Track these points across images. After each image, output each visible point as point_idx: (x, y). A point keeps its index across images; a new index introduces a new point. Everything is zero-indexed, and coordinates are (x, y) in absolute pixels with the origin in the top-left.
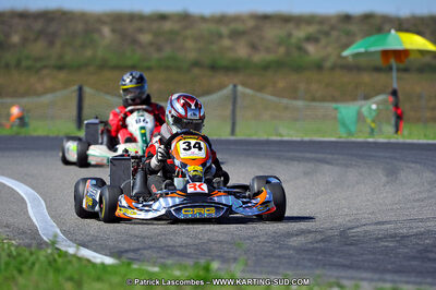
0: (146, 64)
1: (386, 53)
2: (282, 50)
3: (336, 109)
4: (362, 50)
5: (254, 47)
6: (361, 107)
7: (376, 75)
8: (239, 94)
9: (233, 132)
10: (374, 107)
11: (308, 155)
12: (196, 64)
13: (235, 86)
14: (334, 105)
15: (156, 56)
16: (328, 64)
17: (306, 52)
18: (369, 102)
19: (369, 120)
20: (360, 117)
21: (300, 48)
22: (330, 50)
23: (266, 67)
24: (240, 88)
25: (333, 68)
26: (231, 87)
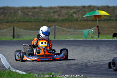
0: (31, 21)
1: (95, 16)
2: (67, 16)
3: (82, 31)
4: (89, 15)
5: (59, 15)
6: (89, 31)
7: (92, 22)
8: (56, 28)
9: (55, 38)
10: (92, 30)
11: (75, 44)
12: (44, 20)
13: (55, 26)
14: (82, 30)
15: (33, 18)
16: (79, 20)
17: (73, 16)
18: (91, 29)
19: (91, 34)
20: (89, 34)
21: (72, 16)
22: (80, 15)
23: (63, 21)
24: (56, 26)
25: (80, 21)
26: (54, 26)
